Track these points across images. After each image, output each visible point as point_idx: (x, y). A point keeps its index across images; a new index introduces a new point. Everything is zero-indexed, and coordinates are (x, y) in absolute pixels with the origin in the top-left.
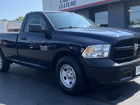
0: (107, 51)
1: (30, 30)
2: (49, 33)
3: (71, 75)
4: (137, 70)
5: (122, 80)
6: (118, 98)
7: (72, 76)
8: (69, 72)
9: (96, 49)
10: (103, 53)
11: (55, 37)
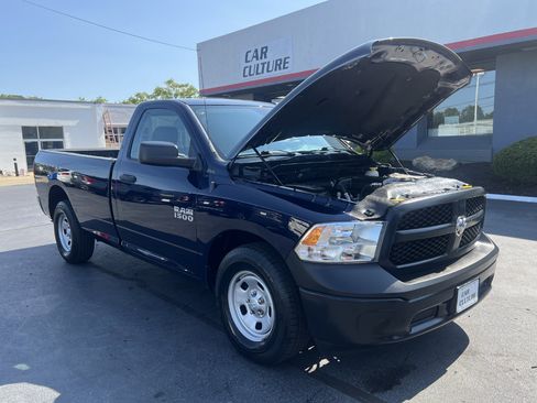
0: (371, 242)
1: (145, 158)
2: (200, 169)
3: (262, 302)
4: (459, 298)
5: (414, 330)
6: (400, 384)
7: (263, 306)
8: (255, 294)
9: (339, 234)
10: (360, 247)
11: (216, 186)
